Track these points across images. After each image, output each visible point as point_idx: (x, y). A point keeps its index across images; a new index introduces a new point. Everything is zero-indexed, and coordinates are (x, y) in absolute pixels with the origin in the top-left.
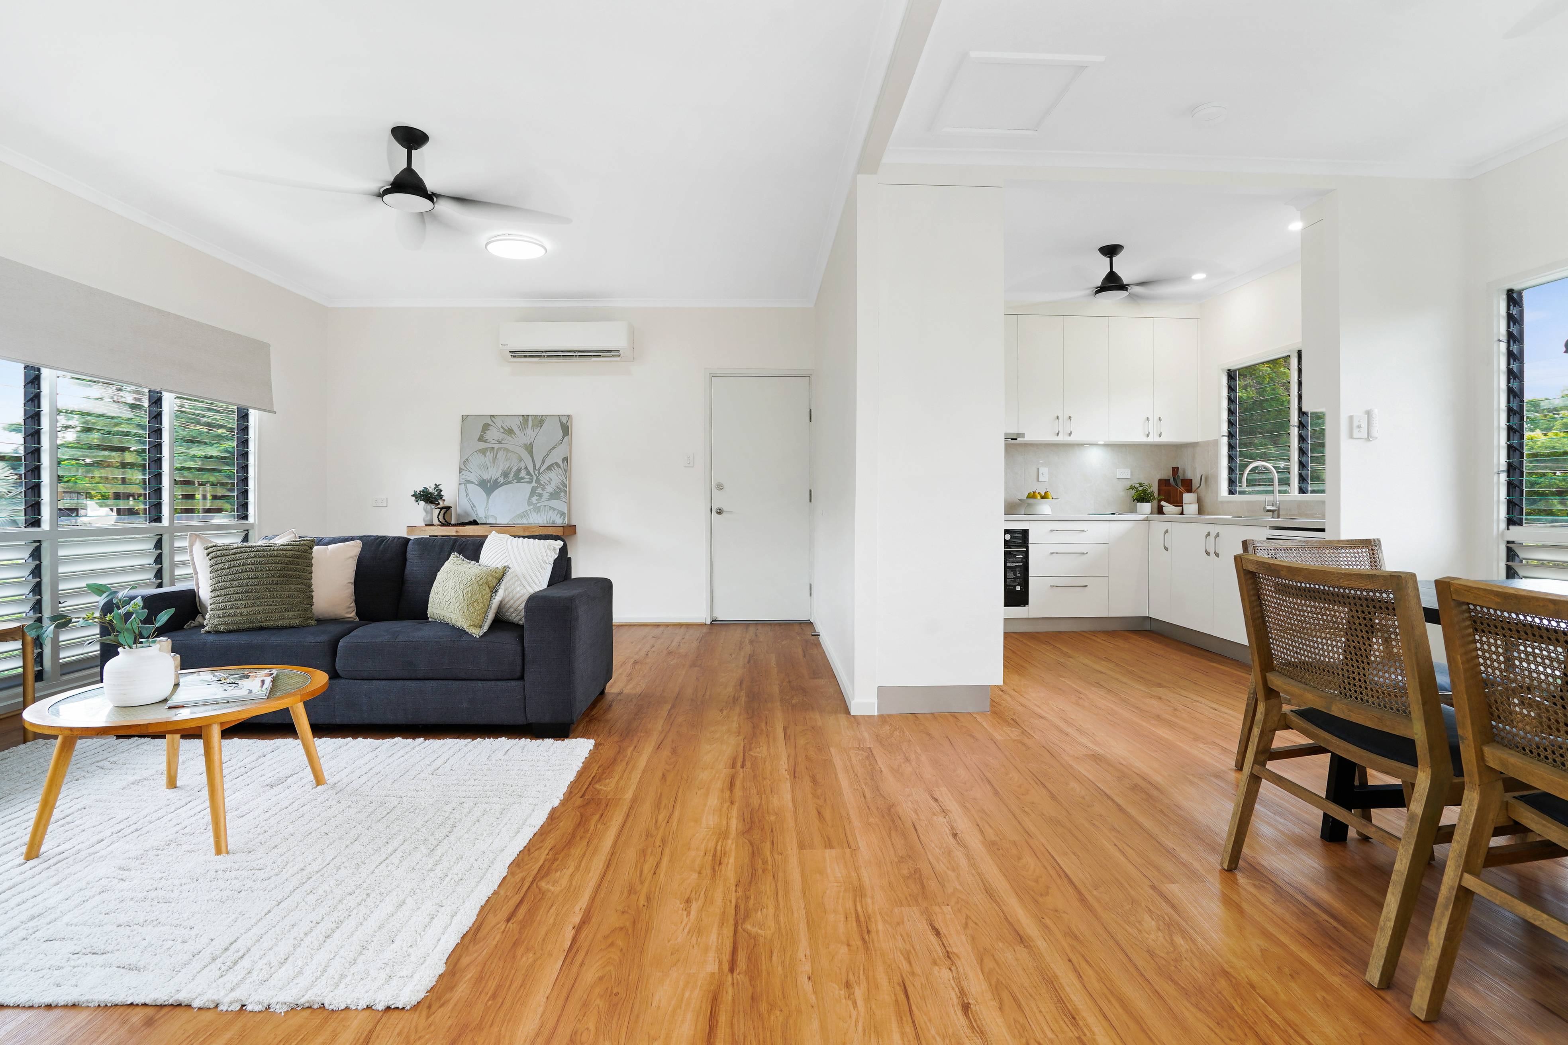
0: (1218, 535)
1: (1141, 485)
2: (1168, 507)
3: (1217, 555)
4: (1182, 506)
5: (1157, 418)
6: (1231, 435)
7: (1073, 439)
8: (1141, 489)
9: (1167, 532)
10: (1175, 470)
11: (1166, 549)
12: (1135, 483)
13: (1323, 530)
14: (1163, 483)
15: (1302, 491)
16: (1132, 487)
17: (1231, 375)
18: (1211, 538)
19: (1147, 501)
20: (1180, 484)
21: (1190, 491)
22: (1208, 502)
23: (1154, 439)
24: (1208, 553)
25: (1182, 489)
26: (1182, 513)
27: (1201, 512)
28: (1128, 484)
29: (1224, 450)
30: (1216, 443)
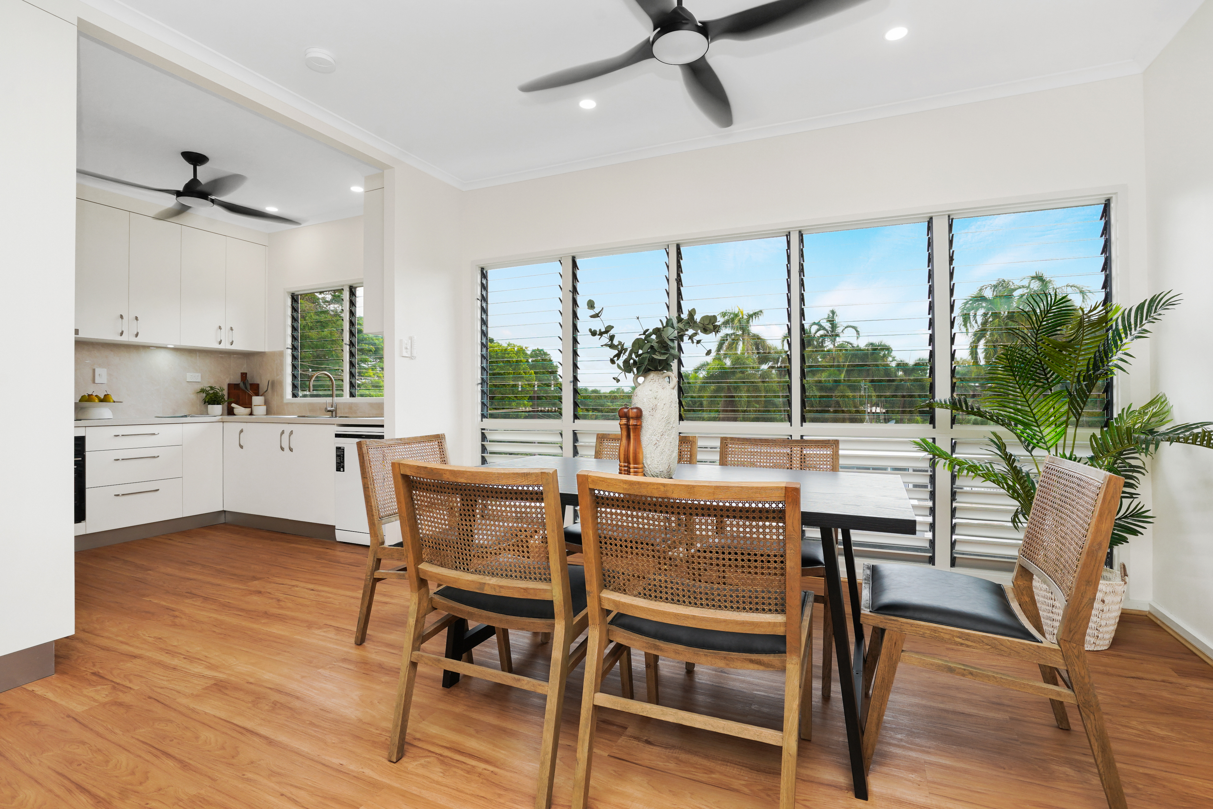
0: (291, 432)
1: (212, 388)
2: (238, 409)
3: (291, 450)
4: (251, 407)
5: (229, 328)
6: (294, 348)
7: (140, 340)
8: (211, 392)
9: (242, 431)
10: (244, 376)
11: (241, 447)
12: (206, 385)
13: (382, 426)
14: (232, 387)
15: (352, 395)
16: (202, 391)
17: (294, 298)
18: (286, 436)
19: (218, 404)
20: (249, 387)
21: (257, 394)
22: (275, 403)
23: (225, 346)
24: (282, 449)
25: (251, 392)
26: (251, 414)
27: (268, 412)
28: (199, 387)
29: (289, 360)
30: (281, 354)
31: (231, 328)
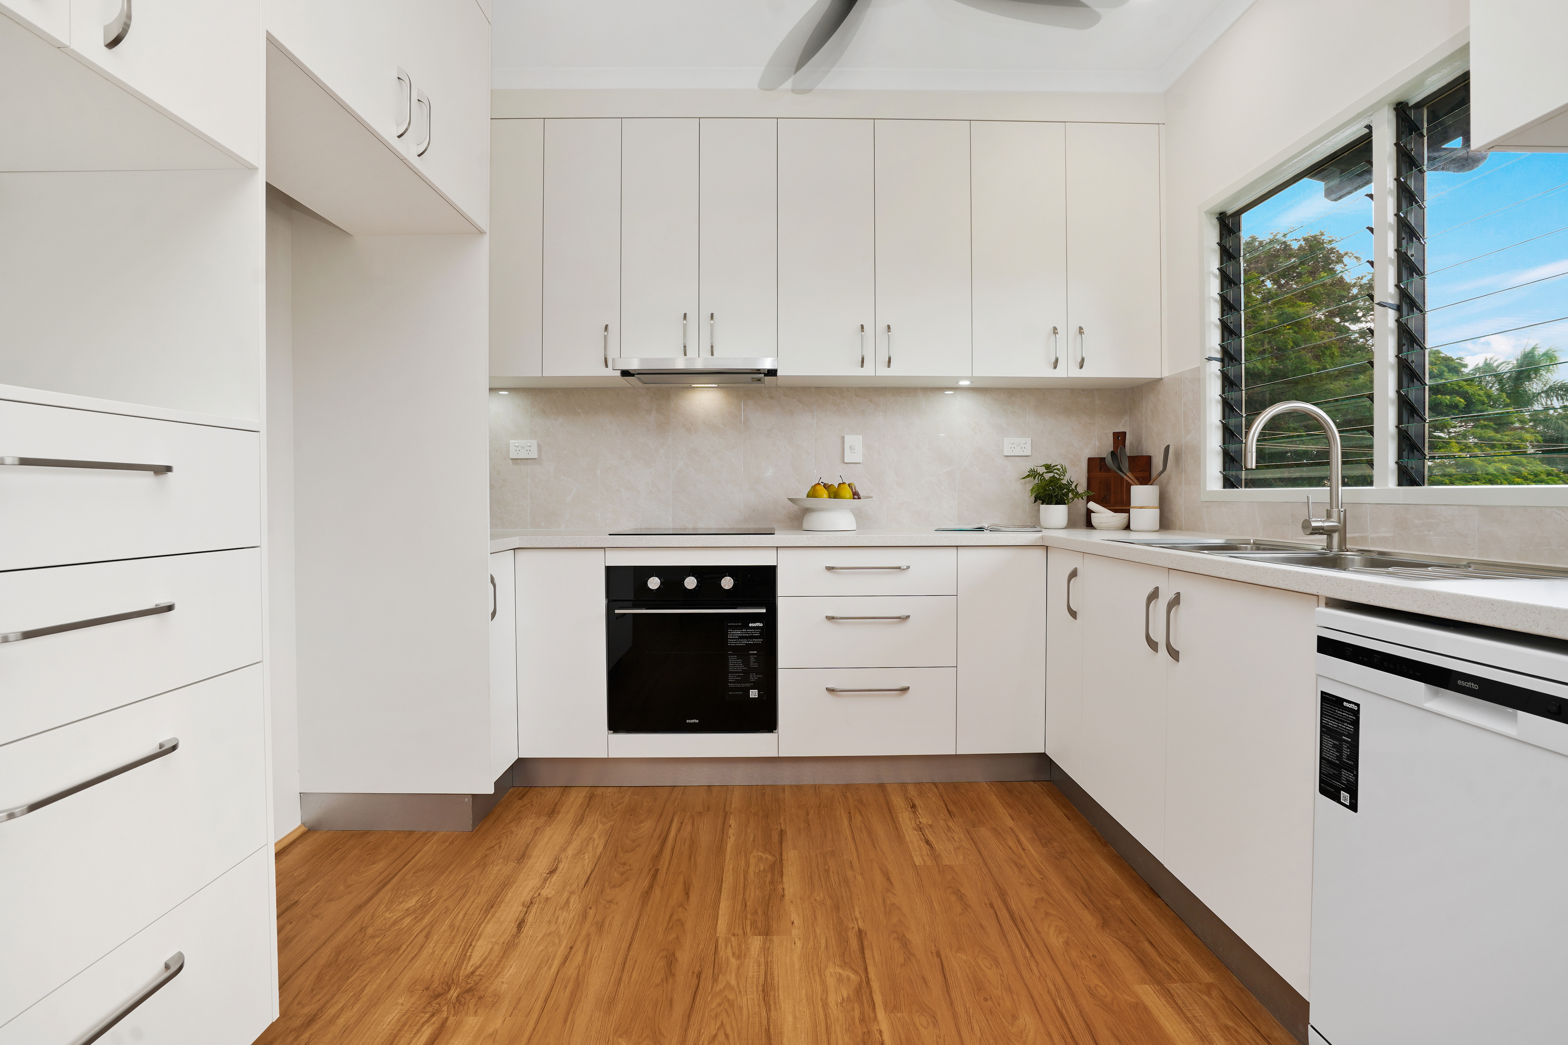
0: (1176, 601)
1: (1048, 467)
2: (1102, 515)
3: (1174, 654)
4: (1128, 511)
5: (1074, 329)
6: (1228, 356)
7: (897, 374)
8: (1048, 476)
9: (1074, 574)
10: (1119, 438)
11: (1073, 614)
12: (1038, 463)
14: (1095, 465)
15: (1406, 477)
16: (1033, 474)
17: (1227, 220)
18: (1162, 604)
19: (1064, 504)
20: (1125, 465)
21: (1146, 480)
22: (1181, 503)
23: (1068, 371)
24: (1153, 645)
25: (1128, 476)
26: (1127, 527)
27: (1165, 524)
28: (1025, 467)
29: (1214, 389)
30: (1197, 379)
31: (1081, 328)
